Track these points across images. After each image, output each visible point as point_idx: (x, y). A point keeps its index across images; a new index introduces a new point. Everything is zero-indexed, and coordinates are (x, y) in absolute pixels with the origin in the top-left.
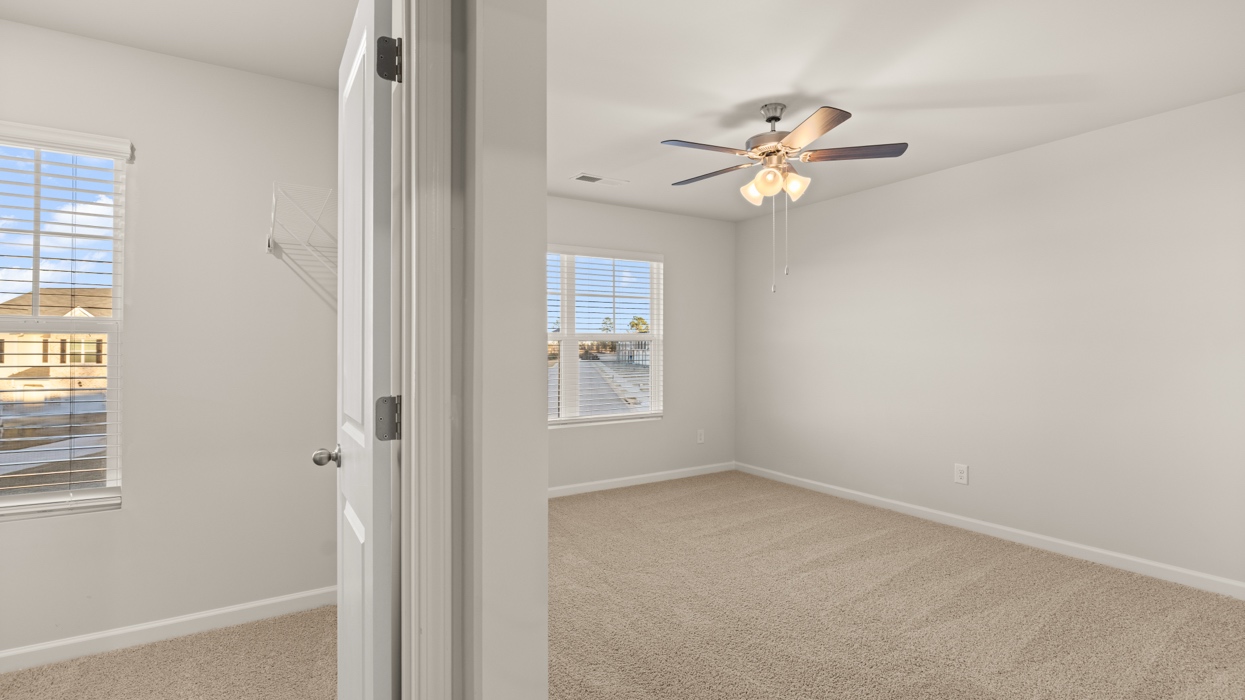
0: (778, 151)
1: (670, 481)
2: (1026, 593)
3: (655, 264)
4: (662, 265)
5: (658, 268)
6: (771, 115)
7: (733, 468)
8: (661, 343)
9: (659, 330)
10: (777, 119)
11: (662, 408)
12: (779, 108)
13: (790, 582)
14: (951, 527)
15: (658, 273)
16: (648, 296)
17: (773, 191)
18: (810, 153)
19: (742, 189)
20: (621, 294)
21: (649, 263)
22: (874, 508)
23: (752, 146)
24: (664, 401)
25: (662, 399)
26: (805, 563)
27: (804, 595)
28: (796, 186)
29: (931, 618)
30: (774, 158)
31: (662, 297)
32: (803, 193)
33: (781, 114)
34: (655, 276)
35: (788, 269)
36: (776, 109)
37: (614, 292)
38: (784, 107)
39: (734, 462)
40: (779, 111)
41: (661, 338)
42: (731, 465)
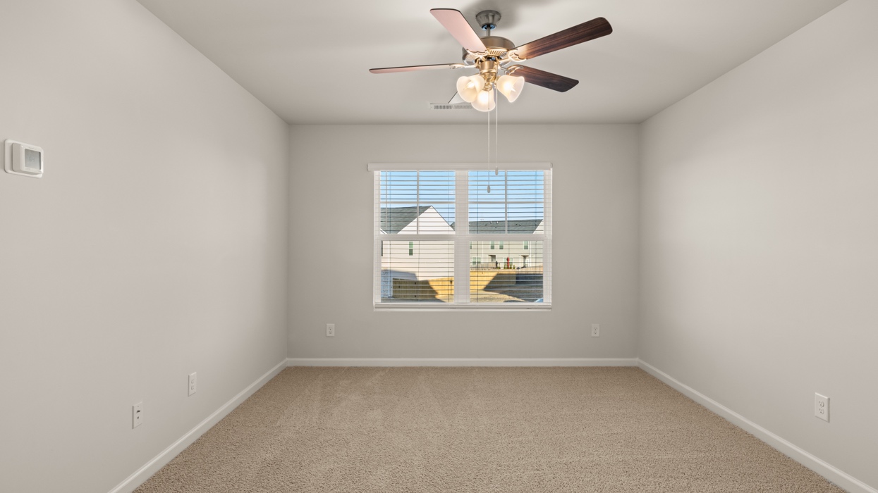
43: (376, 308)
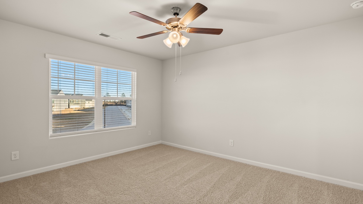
0: (178, 26)
1: (138, 150)
2: (255, 184)
3: (133, 73)
4: (136, 73)
5: (135, 74)
6: (175, 12)
7: (161, 143)
8: (135, 101)
9: (135, 96)
10: (178, 14)
11: (136, 124)
12: (179, 10)
13: (180, 191)
14: (228, 160)
15: (135, 76)
16: (131, 84)
17: (176, 41)
18: (189, 29)
19: (164, 41)
20: (120, 83)
21: (131, 72)
22: (205, 155)
23: (168, 23)
24: (136, 121)
25: (135, 121)
26: (186, 181)
27: (186, 197)
28: (184, 41)
29: (230, 200)
30: (177, 29)
31: (136, 84)
32: (186, 44)
33: (179, 12)
34: (133, 77)
35: (181, 73)
36: (177, 10)
37: (117, 82)
38: (180, 10)
39: (161, 141)
40: (178, 10)
41: (136, 99)
42: (160, 142)
43: (51, 137)
